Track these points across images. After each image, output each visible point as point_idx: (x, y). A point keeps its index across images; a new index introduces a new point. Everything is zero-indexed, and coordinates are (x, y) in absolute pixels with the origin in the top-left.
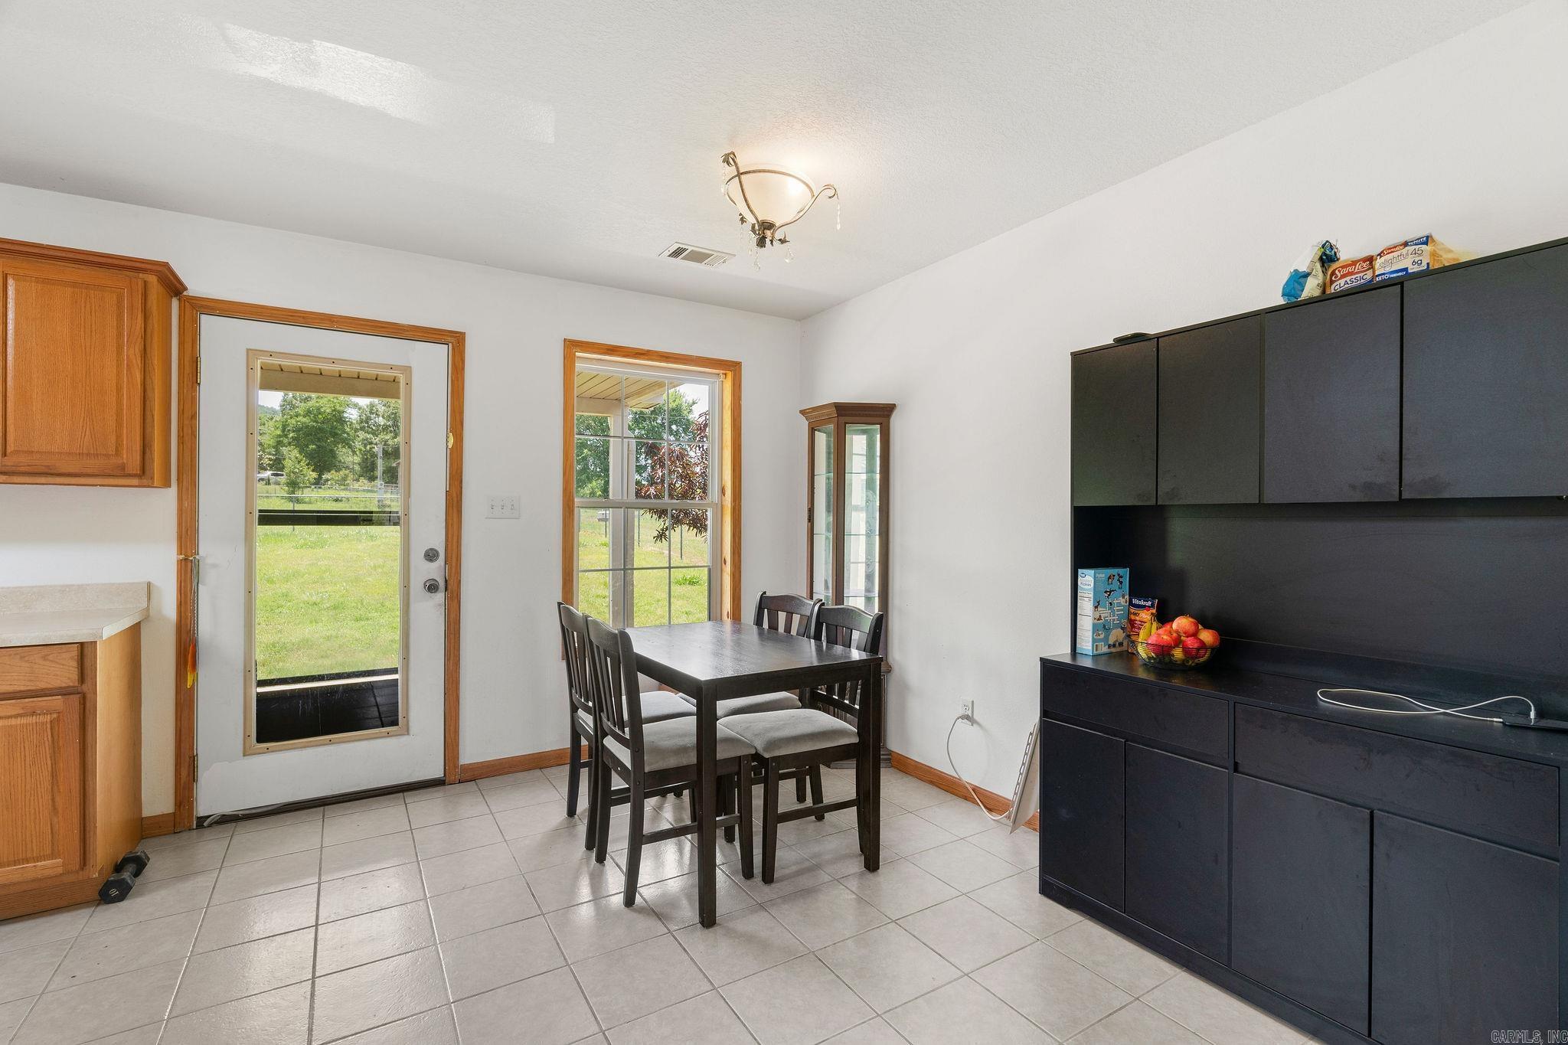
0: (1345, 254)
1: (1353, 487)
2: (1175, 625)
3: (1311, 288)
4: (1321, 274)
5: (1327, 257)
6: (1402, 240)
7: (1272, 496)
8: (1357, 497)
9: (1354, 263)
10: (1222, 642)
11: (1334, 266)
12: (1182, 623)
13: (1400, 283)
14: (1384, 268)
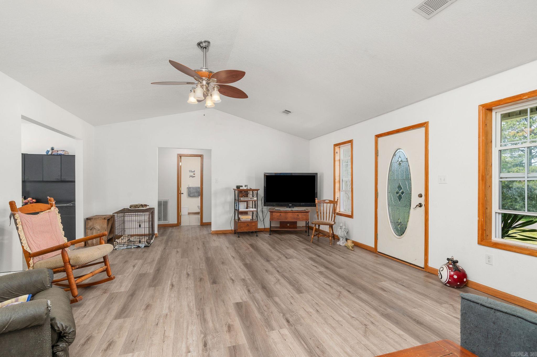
0: (55, 149)
1: (55, 179)
2: (28, 199)
3: (50, 153)
4: (51, 151)
5: (52, 149)
6: (62, 150)
7: (44, 180)
8: (56, 180)
9: (56, 151)
10: (36, 201)
11: (53, 151)
12: (29, 199)
13: (61, 155)
14: (59, 153)
